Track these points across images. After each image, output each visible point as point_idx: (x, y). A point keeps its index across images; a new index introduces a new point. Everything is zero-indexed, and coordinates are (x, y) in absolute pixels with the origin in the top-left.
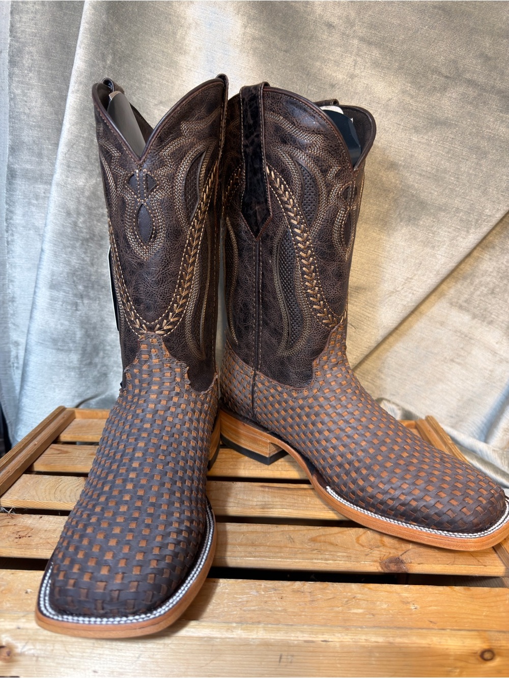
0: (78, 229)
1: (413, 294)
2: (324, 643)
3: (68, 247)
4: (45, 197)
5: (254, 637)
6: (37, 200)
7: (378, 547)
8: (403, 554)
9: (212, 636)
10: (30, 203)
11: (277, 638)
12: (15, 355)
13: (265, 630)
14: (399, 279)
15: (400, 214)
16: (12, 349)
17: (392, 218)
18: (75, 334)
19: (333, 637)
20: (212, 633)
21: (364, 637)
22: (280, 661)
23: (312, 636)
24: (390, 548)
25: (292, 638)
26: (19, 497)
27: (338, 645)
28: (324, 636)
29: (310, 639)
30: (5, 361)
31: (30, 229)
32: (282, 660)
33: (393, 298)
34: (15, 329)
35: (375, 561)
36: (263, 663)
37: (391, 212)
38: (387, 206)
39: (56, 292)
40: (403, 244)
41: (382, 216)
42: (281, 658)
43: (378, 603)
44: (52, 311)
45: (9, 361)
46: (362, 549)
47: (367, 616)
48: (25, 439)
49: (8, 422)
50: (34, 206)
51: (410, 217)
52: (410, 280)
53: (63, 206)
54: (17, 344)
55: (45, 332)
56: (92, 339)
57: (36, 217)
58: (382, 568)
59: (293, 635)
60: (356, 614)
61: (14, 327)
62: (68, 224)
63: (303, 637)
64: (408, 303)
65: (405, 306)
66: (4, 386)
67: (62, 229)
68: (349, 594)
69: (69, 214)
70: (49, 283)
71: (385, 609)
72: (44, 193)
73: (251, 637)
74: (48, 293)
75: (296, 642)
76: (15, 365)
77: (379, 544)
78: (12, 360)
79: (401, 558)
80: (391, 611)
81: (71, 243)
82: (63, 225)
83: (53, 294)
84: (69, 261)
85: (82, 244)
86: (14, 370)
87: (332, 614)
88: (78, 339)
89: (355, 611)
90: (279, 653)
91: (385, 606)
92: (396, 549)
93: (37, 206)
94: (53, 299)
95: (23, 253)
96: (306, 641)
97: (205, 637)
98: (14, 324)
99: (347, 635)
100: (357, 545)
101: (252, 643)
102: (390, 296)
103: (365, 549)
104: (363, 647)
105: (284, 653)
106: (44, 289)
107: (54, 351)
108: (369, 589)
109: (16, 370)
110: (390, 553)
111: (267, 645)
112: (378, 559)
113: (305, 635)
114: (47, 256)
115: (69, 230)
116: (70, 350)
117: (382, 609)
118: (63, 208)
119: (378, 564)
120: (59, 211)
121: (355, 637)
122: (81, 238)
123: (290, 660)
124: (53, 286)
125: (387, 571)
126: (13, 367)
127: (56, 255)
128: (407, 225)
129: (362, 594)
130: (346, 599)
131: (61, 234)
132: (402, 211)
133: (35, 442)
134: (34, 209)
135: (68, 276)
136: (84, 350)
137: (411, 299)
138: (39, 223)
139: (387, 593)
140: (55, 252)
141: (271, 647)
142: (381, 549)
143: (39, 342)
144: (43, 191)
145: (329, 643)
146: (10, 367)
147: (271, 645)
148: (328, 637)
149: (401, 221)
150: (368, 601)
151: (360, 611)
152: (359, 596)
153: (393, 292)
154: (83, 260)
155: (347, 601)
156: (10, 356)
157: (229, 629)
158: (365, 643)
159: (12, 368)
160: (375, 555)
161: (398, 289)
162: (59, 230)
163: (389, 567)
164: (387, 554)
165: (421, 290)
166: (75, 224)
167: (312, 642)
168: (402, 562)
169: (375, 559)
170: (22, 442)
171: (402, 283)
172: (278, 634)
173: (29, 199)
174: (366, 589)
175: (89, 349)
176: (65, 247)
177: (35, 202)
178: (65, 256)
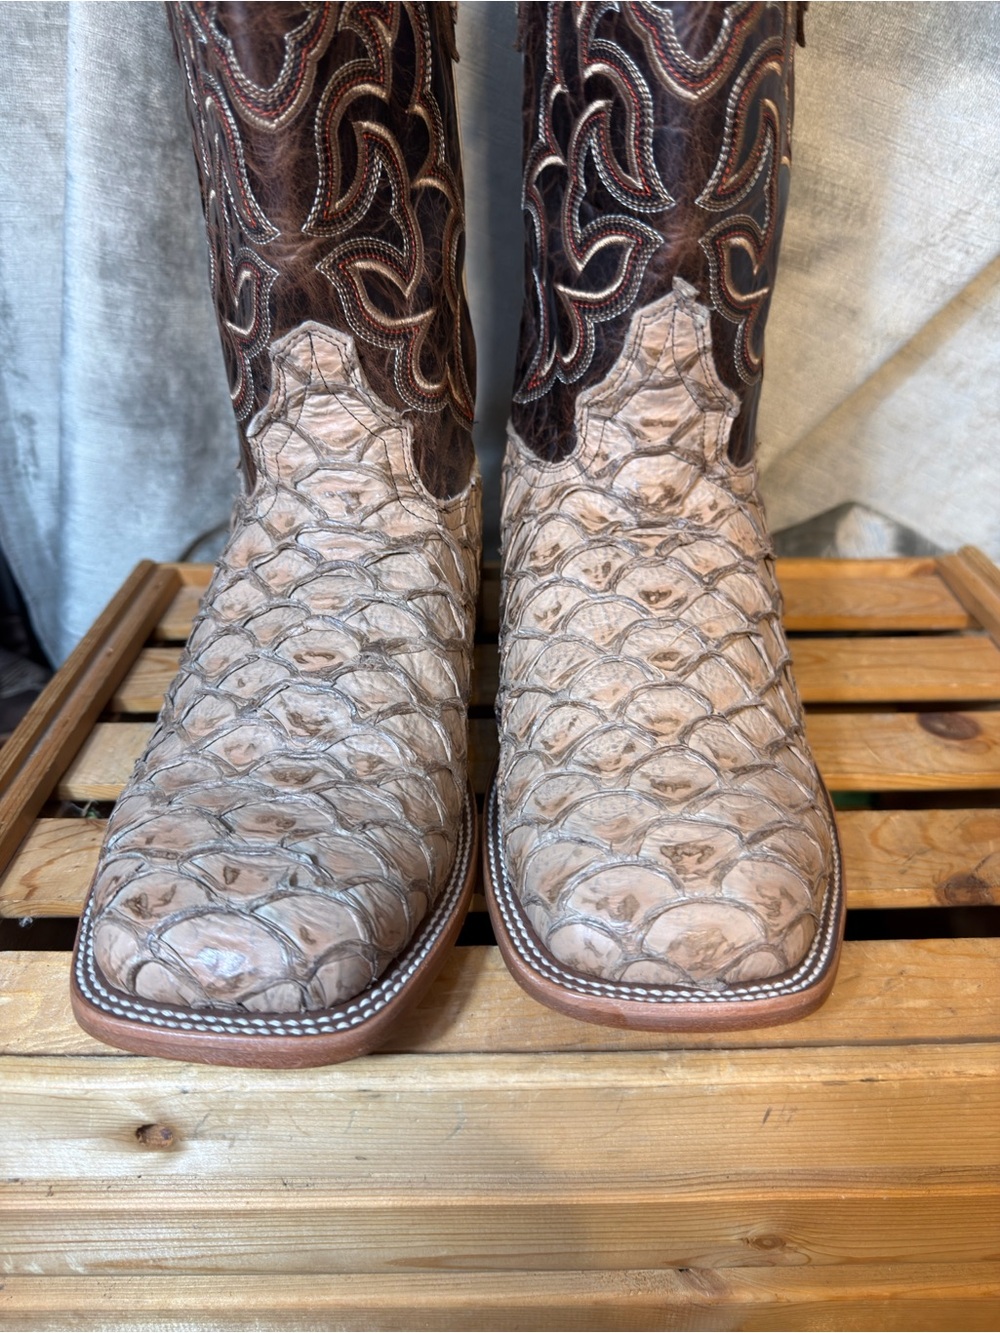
0: (152, 117)
1: (967, 252)
2: (868, 1084)
3: (134, 165)
4: (49, 28)
5: (714, 1081)
6: (30, 36)
7: (922, 852)
8: (979, 866)
9: (619, 1084)
10: (13, 47)
11: (764, 1080)
12: (28, 446)
13: (735, 1064)
14: (938, 213)
15: (959, 38)
16: (18, 433)
17: (937, 50)
18: (165, 384)
19: (885, 1070)
20: (619, 1078)
21: (952, 1067)
22: (765, 1120)
23: (839, 1071)
24: (949, 853)
25: (797, 1079)
26: (101, 777)
27: (896, 1085)
28: (866, 1070)
29: (838, 1078)
30: (5, 462)
31: (22, 121)
32: (769, 1118)
33: (917, 263)
34: (19, 385)
35: (926, 886)
36: (728, 1126)
37: (937, 34)
38: (928, 17)
39: (116, 285)
40: (958, 120)
41: (912, 45)
42: (767, 1115)
43: (957, 982)
44: (113, 334)
45: (15, 462)
46: (888, 858)
47: (941, 1014)
48: (83, 642)
49: (28, 597)
50: (24, 55)
51: (984, 45)
52: (962, 217)
53: (108, 51)
54: (28, 420)
55: (102, 385)
56: (202, 394)
57: (33, 86)
58: (939, 899)
59: (798, 1072)
60: (915, 1010)
61: (17, 380)
62: (125, 103)
63: (820, 1074)
64: (951, 277)
65: (942, 284)
66: (11, 519)
67: (112, 115)
68: (889, 966)
69: (124, 73)
70: (96, 262)
71: (973, 996)
72: (46, 16)
73: (706, 1081)
74: (98, 289)
75: (805, 1086)
76: (31, 469)
77: (923, 845)
78: (21, 458)
79: (976, 874)
80: (988, 1000)
81: (139, 153)
82: (114, 106)
83: (110, 290)
84: (140, 204)
85: (165, 156)
86: (29, 483)
87: (865, 1014)
88: (172, 395)
89: (911, 1004)
90: (767, 1107)
91: (972, 989)
92: (961, 855)
93: (33, 55)
94: (110, 303)
95: (13, 187)
96: (826, 1083)
97: (604, 1088)
98: (16, 373)
99: (914, 1065)
100: (875, 851)
101: (708, 1093)
102: (912, 257)
103: (896, 858)
104: (951, 1086)
105: (774, 1107)
106: (86, 280)
107: (128, 430)
108: (930, 951)
109: (33, 482)
110: (951, 865)
111: (742, 1095)
112: (930, 880)
113: (824, 1071)
114: (82, 188)
115: (131, 119)
116: (161, 424)
117: (969, 996)
118: (108, 57)
119: (931, 892)
120: (101, 66)
121: (934, 1069)
122: (160, 139)
123: (787, 1118)
124: (107, 271)
125: (947, 903)
126: (27, 474)
127: (104, 187)
128: (975, 69)
129: (918, 964)
130: (886, 979)
131: (112, 130)
132: (965, 31)
133: (108, 648)
134: (25, 63)
135: (140, 244)
136: (189, 421)
137: (961, 267)
138: (46, 103)
139: (969, 959)
140: (102, 180)
141: (748, 1098)
142: (929, 856)
143: (90, 412)
144: (42, 10)
145: (876, 1084)
146: (18, 475)
147: (750, 1094)
148: (874, 1071)
149: (960, 59)
150: (932, 979)
151: (921, 1003)
152: (912, 969)
153: (919, 247)
154: (168, 198)
155: (888, 983)
156: (14, 451)
157: (655, 1067)
158: (955, 1080)
159: (24, 478)
160: (919, 872)
161: (932, 241)
162: (104, 118)
163: (954, 895)
164: (946, 868)
165: (986, 244)
166: (143, 101)
167: (842, 1083)
168: (982, 884)
169: (924, 881)
170: (77, 651)
171: (945, 224)
172: (766, 1073)
173: (10, 35)
174: (923, 953)
175: (198, 417)
176: (125, 166)
177: (27, 43)
178: (126, 189)
